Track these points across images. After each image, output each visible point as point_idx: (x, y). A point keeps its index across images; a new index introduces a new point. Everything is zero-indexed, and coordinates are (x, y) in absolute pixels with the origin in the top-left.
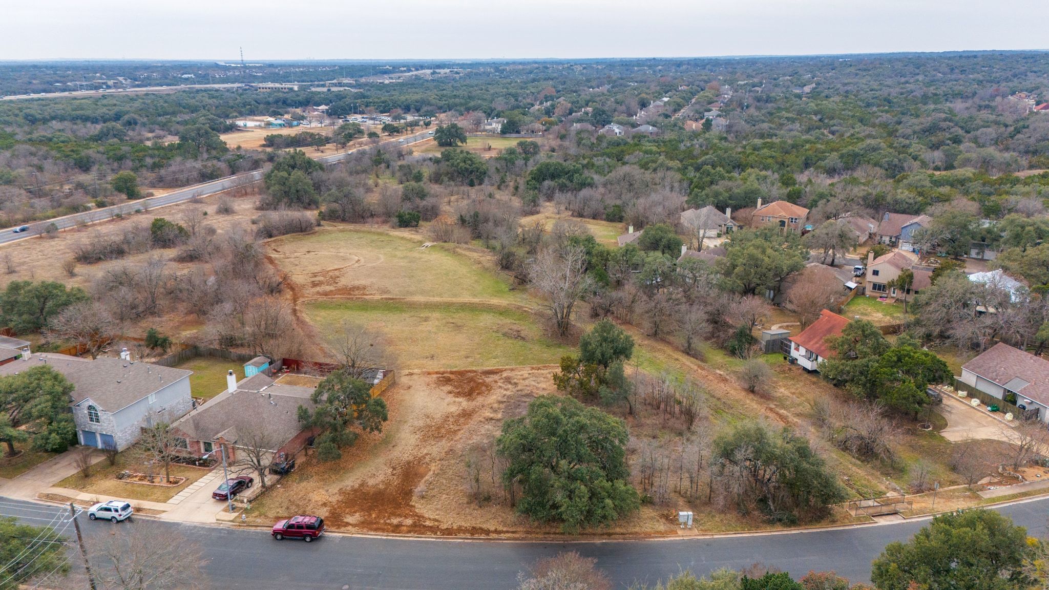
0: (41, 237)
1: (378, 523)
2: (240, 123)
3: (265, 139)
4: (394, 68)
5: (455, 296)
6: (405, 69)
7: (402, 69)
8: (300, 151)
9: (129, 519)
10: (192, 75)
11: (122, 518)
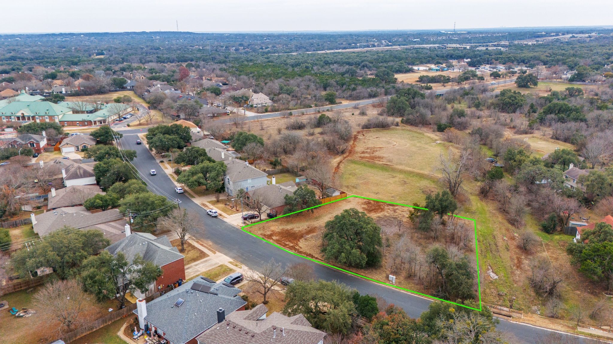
0: (284, 117)
1: (282, 242)
2: (415, 68)
3: (419, 78)
4: (547, 33)
5: (421, 169)
6: (554, 34)
7: (552, 34)
8: (430, 85)
9: (216, 217)
10: (419, 40)
11: (213, 216)
